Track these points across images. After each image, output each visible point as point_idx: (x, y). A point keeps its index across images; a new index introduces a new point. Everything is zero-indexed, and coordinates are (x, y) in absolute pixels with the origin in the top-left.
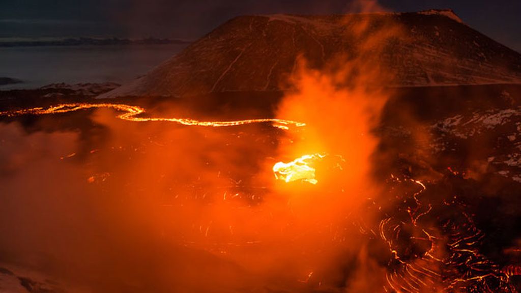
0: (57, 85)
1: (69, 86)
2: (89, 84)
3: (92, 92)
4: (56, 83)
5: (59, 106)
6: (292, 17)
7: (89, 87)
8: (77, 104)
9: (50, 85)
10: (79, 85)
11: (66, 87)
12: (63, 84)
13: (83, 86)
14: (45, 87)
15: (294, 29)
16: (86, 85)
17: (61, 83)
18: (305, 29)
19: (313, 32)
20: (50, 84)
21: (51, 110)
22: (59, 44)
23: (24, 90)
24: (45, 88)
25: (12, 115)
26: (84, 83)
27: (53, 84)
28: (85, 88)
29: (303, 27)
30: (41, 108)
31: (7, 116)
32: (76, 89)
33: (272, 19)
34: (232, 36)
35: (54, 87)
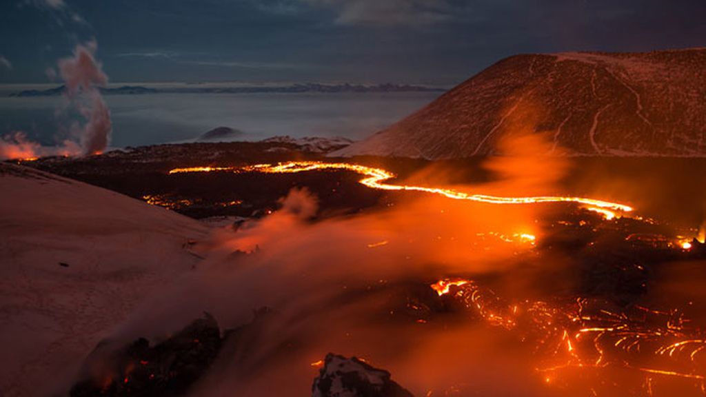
0: (280, 138)
1: (293, 140)
2: (317, 138)
3: (319, 148)
4: (279, 136)
5: (288, 164)
6: (593, 56)
7: (316, 141)
8: (309, 163)
9: (273, 138)
10: (305, 138)
11: (292, 140)
12: (287, 137)
13: (309, 140)
14: (268, 139)
15: (594, 71)
16: (313, 139)
17: (285, 136)
18: (611, 71)
19: (624, 75)
20: (273, 136)
21: (280, 168)
22: (283, 90)
23: (246, 143)
24: (267, 141)
25: (239, 172)
26: (310, 137)
27: (276, 137)
28: (311, 143)
29: (607, 69)
30: (269, 165)
31: (233, 172)
32: (301, 144)
33: (561, 58)
34: (504, 82)
35: (277, 140)
